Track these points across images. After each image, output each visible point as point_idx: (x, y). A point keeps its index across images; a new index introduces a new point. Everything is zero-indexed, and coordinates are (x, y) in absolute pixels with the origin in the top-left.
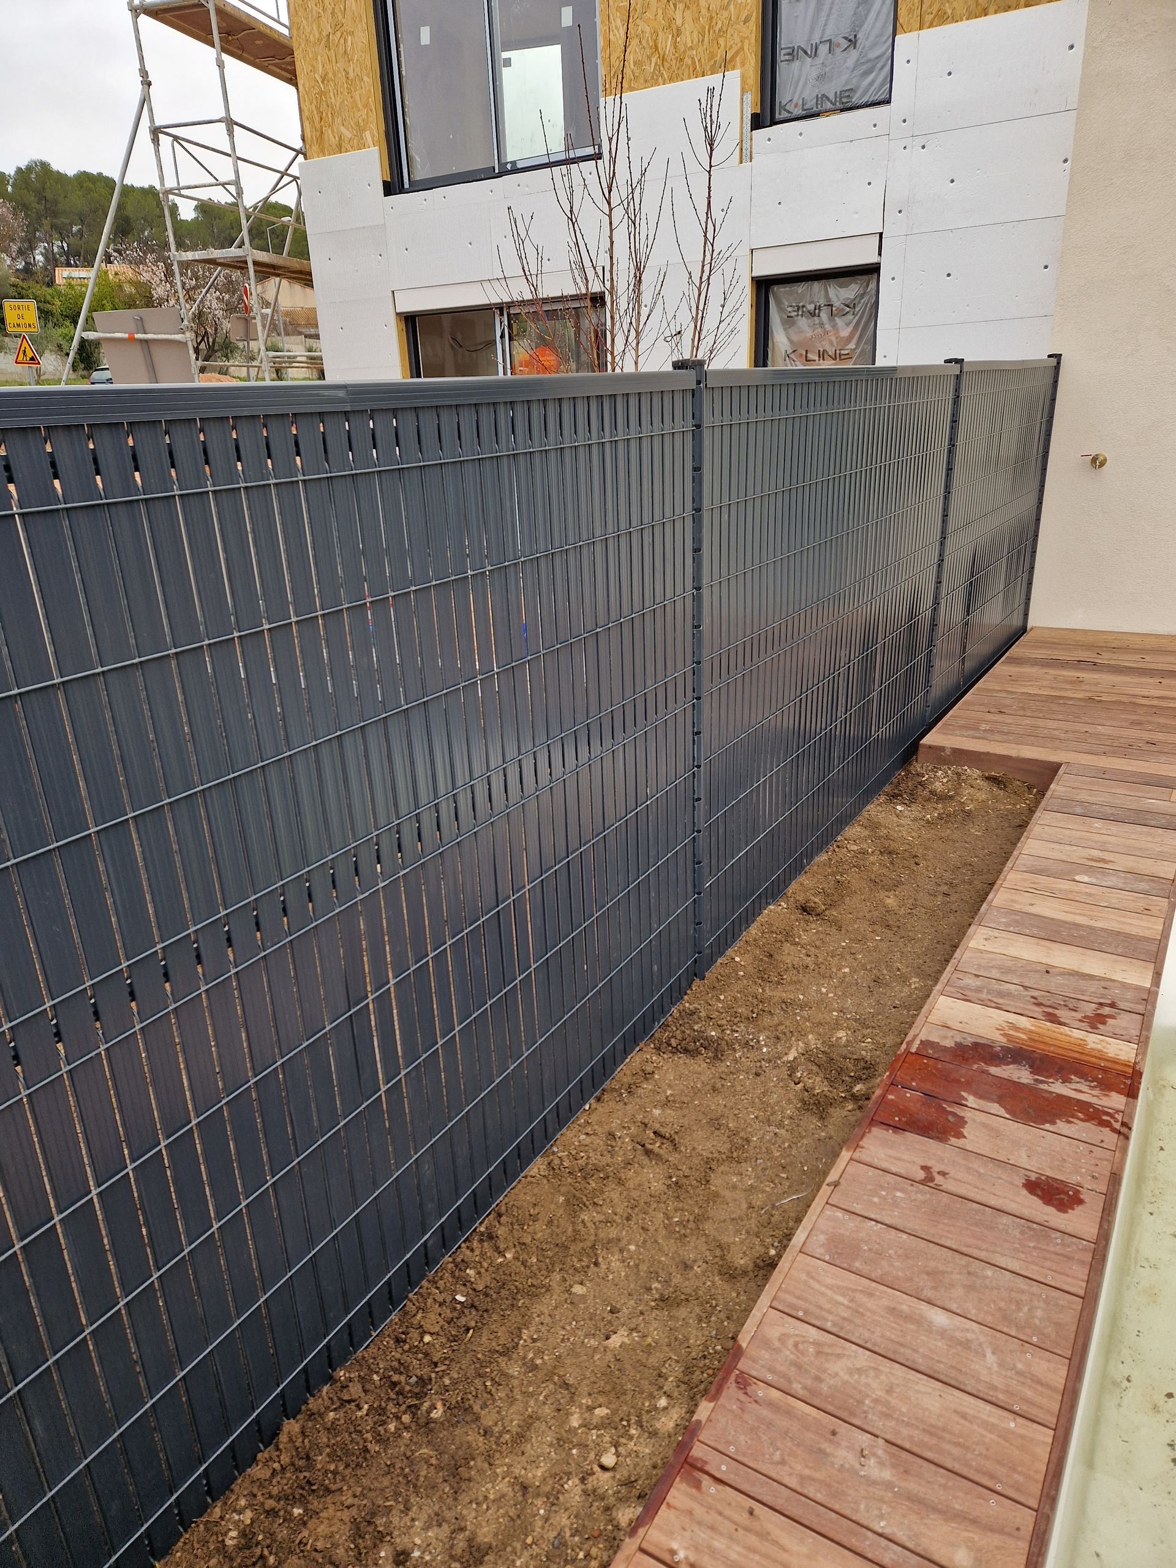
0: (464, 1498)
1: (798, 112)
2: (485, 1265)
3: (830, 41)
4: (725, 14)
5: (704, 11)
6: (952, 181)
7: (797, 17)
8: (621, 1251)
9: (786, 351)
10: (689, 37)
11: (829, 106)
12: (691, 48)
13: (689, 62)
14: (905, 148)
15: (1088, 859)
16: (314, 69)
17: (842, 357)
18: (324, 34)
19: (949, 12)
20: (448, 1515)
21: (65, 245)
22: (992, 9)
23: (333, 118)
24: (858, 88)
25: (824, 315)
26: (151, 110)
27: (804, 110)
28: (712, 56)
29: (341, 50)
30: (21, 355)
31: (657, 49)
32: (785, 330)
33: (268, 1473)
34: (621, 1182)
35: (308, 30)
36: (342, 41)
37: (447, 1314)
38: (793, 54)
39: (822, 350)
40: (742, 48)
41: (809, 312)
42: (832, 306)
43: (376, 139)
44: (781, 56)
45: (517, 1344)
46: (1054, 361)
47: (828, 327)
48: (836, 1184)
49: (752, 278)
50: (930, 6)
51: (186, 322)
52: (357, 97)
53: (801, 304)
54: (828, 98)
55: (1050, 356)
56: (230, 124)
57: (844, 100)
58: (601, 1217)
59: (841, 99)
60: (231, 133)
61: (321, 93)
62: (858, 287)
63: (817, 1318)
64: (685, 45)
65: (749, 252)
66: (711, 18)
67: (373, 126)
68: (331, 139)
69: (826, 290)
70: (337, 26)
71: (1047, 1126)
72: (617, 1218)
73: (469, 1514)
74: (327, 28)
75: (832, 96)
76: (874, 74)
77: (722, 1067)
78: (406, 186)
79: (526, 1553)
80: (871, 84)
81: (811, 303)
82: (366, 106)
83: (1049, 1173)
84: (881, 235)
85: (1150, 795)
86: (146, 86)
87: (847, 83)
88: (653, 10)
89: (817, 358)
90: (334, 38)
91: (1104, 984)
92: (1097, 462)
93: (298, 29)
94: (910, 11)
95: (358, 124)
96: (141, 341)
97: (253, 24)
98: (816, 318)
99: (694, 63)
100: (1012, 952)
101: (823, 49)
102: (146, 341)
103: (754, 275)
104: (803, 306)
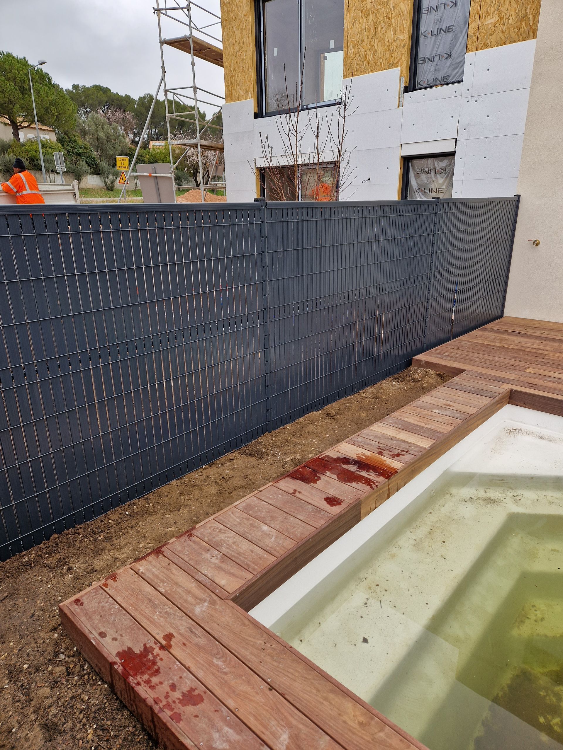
0: (96, 558)
1: (425, 85)
2: (141, 505)
3: (440, 55)
4: (395, 44)
5: (386, 42)
6: (488, 116)
7: (426, 45)
8: (190, 508)
9: (415, 189)
10: (379, 54)
11: (438, 83)
12: (380, 58)
13: (379, 64)
14: (468, 102)
15: (444, 405)
16: (230, 66)
17: (440, 192)
18: (235, 51)
19: (489, 43)
20: (90, 562)
21: (157, 131)
22: (508, 42)
23: (236, 86)
24: (451, 75)
25: (432, 173)
26: (165, 83)
27: (427, 84)
28: (389, 61)
29: (241, 58)
30: (121, 179)
31: (366, 58)
32: (416, 179)
33: (44, 547)
34: (201, 489)
35: (229, 50)
36: (242, 54)
37: (121, 516)
38: (424, 60)
39: (431, 188)
40: (401, 58)
41: (426, 172)
42: (436, 169)
43: (253, 95)
44: (419, 61)
45: (137, 526)
46: (517, 198)
47: (434, 179)
48: (261, 491)
49: (401, 157)
50: (481, 41)
51: (172, 169)
52: (246, 78)
53: (423, 168)
54: (438, 79)
55: (515, 196)
56: (195, 88)
57: (445, 80)
58: (188, 498)
59: (443, 79)
60: (195, 92)
61: (233, 76)
62: (447, 161)
63: (226, 523)
64: (378, 56)
65: (400, 145)
66: (389, 45)
67: (252, 90)
68: (235, 95)
69: (434, 162)
70: (240, 48)
71: (349, 484)
72: (193, 499)
73: (95, 562)
74: (237, 49)
75: (439, 78)
76: (457, 69)
77: (261, 461)
78: (264, 114)
79: (107, 574)
80: (456, 73)
81: (427, 168)
82: (250, 81)
83: (337, 496)
84: (456, 139)
85: (492, 385)
86: (164, 73)
87: (446, 73)
88: (366, 42)
89: (429, 192)
90: (239, 53)
91: (410, 445)
92: (536, 244)
93: (226, 49)
94: (473, 43)
95: (246, 89)
96: (154, 177)
97: (209, 47)
98: (429, 174)
99: (381, 64)
100: (385, 432)
101: (437, 58)
102: (156, 177)
103: (402, 155)
104: (424, 169)
